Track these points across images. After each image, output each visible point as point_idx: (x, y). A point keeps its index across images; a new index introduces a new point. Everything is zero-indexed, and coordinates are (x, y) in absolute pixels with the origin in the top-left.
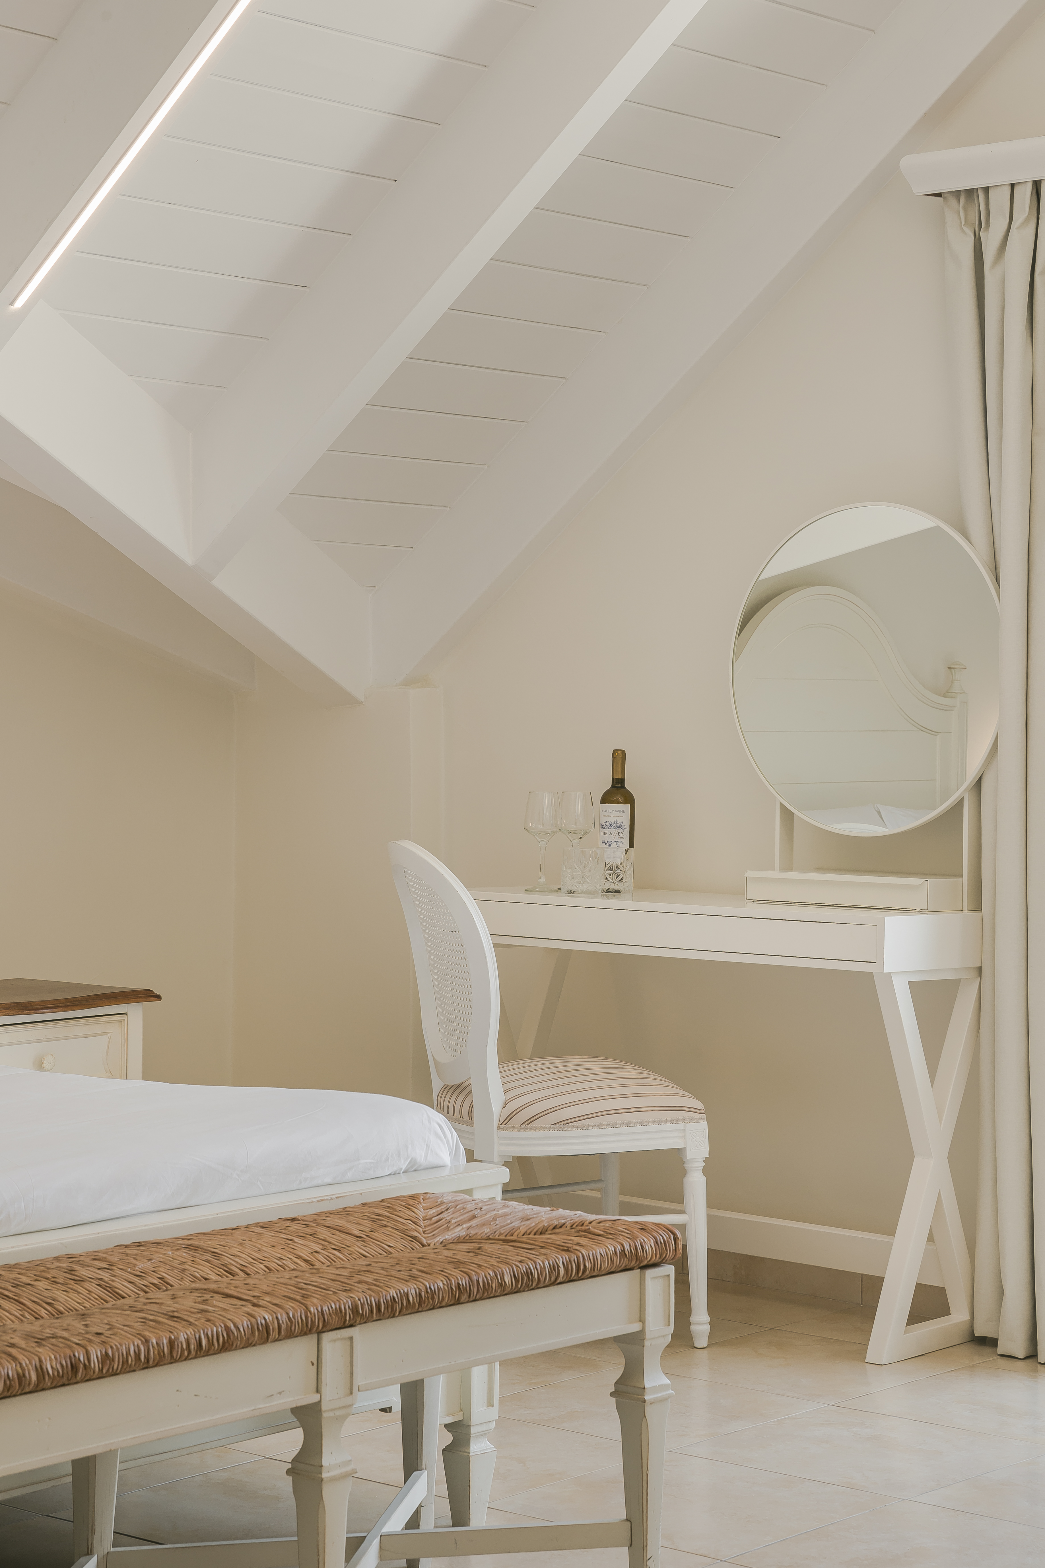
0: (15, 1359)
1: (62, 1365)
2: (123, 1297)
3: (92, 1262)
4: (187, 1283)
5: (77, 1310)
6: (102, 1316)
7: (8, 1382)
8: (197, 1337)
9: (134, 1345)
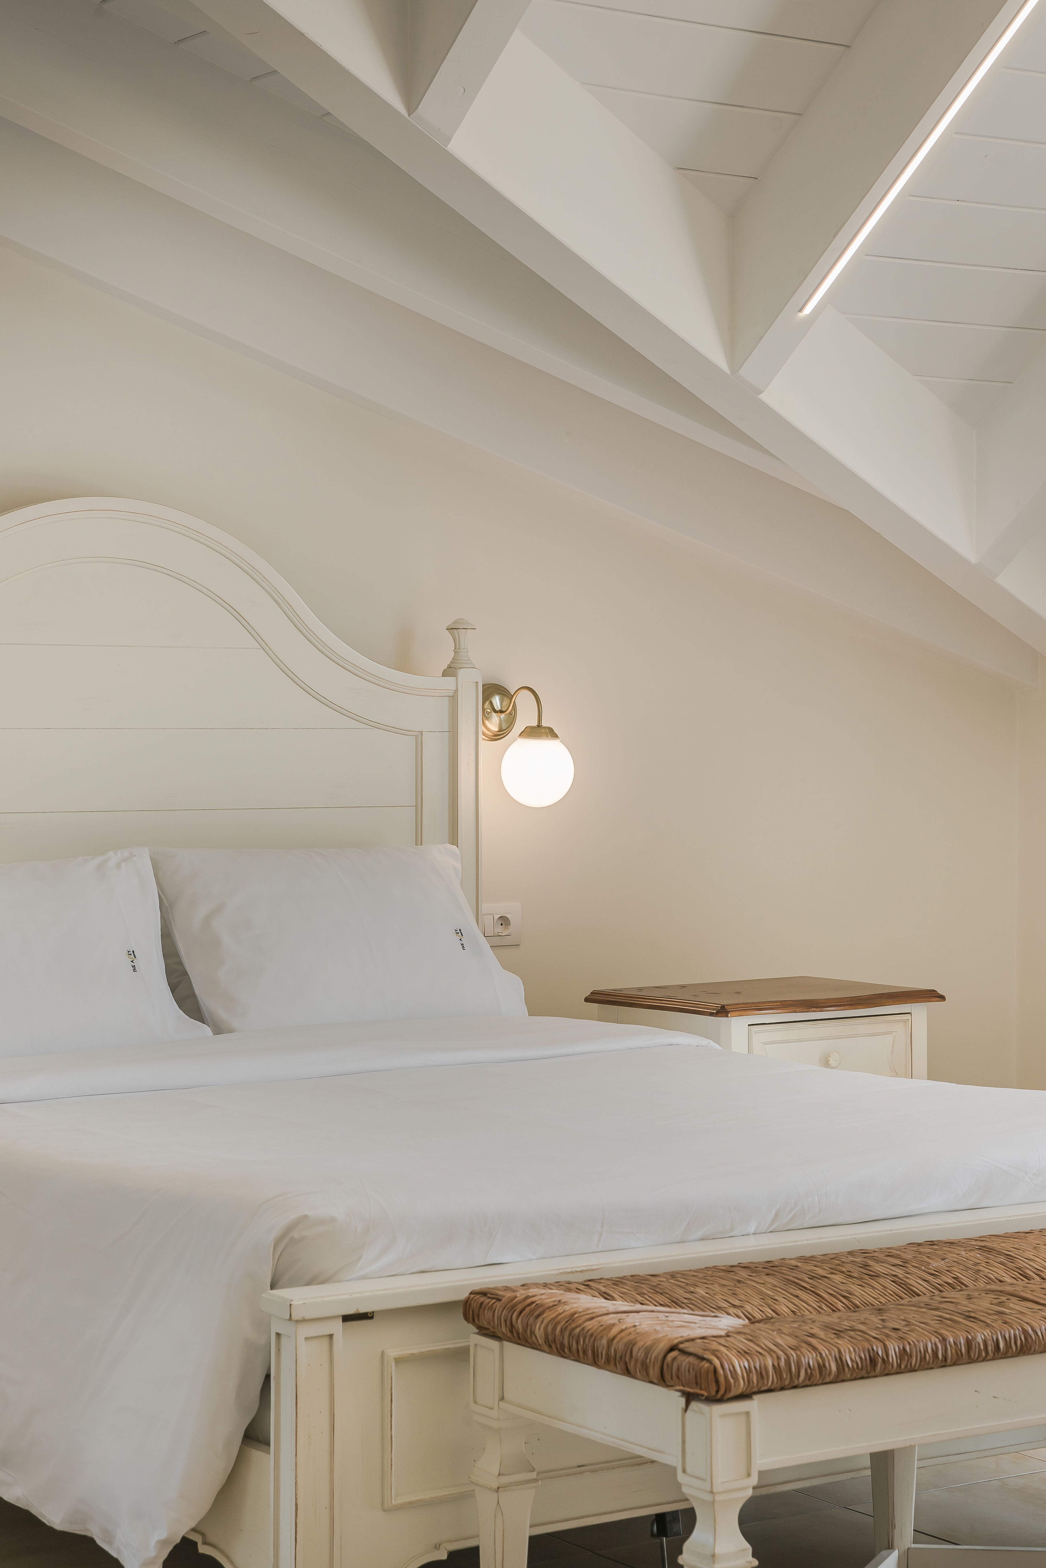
0: (815, 1349)
1: (861, 1358)
2: (918, 1295)
3: (885, 1258)
4: (981, 1285)
5: (872, 1305)
6: (898, 1312)
7: (809, 1371)
8: (995, 1338)
9: (931, 1342)
